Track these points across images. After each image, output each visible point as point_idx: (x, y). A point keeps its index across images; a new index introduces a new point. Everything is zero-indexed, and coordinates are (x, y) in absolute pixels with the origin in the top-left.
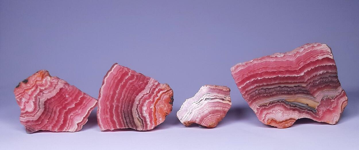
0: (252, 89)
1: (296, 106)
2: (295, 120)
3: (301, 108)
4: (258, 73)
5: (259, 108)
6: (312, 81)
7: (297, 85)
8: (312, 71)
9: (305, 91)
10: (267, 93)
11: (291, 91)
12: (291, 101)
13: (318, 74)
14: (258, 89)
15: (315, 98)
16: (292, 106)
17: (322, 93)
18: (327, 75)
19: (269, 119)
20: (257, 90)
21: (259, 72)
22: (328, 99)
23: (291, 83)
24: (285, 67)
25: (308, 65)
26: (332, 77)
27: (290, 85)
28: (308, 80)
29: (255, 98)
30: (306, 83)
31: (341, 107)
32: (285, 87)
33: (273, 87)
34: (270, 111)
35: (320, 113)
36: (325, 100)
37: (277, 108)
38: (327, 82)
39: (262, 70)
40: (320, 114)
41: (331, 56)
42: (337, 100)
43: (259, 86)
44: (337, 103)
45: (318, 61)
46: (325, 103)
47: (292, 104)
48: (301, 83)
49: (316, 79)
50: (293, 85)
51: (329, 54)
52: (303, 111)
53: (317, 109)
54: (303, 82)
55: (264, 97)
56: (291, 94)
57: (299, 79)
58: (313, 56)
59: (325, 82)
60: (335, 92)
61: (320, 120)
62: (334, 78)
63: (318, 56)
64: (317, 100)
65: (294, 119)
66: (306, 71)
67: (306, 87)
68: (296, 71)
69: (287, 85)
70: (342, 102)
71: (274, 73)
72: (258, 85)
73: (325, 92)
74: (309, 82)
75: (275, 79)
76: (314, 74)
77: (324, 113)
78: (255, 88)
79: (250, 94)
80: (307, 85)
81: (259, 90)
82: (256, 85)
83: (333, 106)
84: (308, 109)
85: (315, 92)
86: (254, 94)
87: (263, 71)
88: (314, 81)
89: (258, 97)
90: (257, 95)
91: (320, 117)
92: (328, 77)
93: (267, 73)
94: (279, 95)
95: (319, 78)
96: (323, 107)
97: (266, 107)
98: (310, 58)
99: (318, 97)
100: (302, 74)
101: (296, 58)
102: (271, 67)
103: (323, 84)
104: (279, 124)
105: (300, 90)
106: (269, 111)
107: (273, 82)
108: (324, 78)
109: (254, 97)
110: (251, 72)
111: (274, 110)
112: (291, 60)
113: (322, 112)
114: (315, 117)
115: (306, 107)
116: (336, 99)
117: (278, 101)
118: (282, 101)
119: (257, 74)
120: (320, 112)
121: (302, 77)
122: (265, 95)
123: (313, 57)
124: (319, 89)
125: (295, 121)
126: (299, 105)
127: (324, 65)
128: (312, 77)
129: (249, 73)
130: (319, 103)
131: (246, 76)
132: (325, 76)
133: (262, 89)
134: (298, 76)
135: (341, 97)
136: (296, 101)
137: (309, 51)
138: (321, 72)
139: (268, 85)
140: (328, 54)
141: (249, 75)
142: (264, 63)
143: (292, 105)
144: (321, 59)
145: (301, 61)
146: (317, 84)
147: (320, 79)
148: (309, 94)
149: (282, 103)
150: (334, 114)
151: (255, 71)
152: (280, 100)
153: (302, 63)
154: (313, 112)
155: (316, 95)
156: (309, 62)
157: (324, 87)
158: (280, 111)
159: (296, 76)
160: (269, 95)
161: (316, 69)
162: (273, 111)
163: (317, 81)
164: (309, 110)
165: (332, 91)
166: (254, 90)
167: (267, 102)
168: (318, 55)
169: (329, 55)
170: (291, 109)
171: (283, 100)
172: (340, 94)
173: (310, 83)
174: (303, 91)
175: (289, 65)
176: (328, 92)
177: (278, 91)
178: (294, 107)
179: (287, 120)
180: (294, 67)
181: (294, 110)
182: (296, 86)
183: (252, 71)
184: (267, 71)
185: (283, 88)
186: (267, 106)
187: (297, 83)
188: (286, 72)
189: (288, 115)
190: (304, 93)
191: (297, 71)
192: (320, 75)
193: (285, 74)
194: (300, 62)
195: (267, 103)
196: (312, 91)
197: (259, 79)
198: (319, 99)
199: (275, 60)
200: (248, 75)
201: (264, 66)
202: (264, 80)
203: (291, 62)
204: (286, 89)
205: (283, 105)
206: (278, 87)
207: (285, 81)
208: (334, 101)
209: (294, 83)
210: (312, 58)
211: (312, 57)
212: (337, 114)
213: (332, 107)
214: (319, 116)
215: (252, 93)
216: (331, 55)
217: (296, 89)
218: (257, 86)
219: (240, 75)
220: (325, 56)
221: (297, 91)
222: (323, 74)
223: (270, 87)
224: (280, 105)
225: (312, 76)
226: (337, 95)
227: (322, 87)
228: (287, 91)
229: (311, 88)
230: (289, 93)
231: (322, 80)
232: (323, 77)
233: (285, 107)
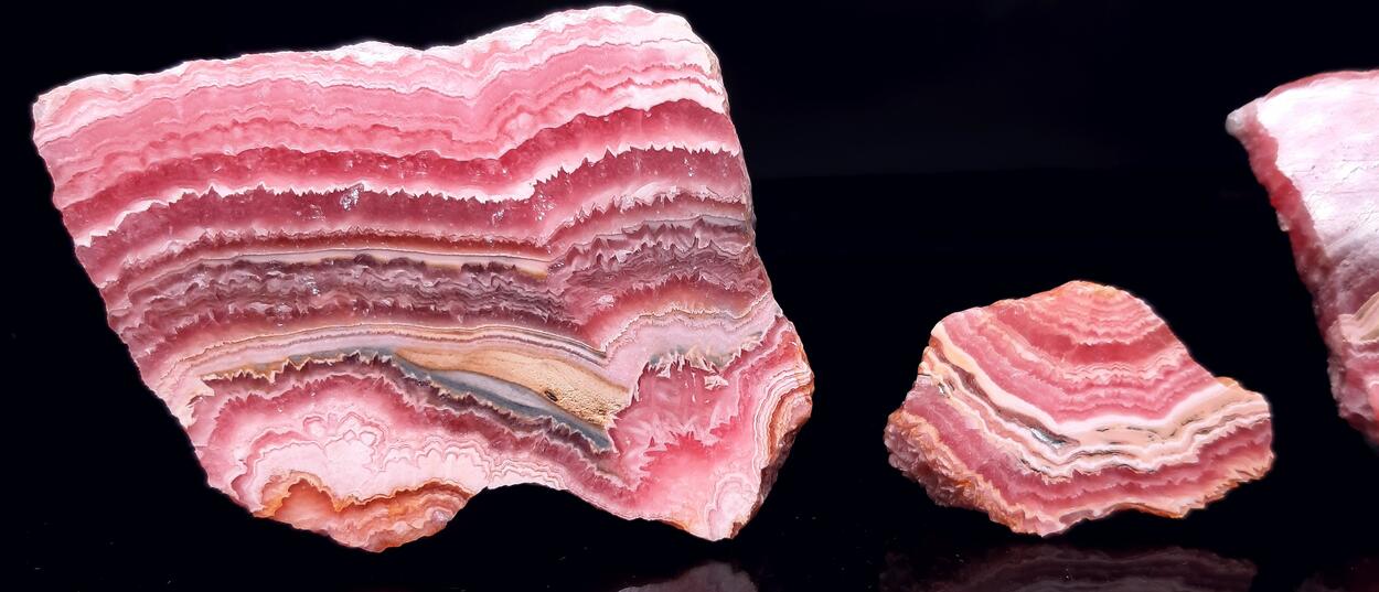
0: (169, 259)
1: (469, 402)
2: (464, 495)
3: (505, 418)
4: (220, 157)
5: (210, 391)
6: (584, 242)
7: (482, 258)
8: (589, 176)
9: (539, 302)
10: (274, 297)
11: (444, 296)
12: (440, 361)
13: (628, 203)
14: (211, 259)
15: (603, 356)
16: (449, 401)
17: (647, 325)
18: (685, 217)
19: (273, 482)
20: (201, 268)
21: (228, 150)
22: (687, 371)
23: (444, 243)
24: (409, 134)
25: (566, 136)
26: (715, 229)
27: (434, 258)
28: (563, 232)
29: (183, 323)
30: (542, 251)
31: (772, 426)
32: (403, 263)
33: (314, 256)
34: (288, 422)
35: (636, 459)
36: (666, 373)
37: (337, 405)
38: (687, 262)
39: (247, 139)
40: (636, 468)
41: (711, 95)
42: (746, 384)
43: (221, 245)
44: (746, 404)
45: (626, 115)
46: (670, 393)
47: (450, 384)
48: (511, 246)
49: (613, 230)
50: (455, 260)
51: (703, 79)
52: (519, 435)
53: (612, 431)
54: (527, 247)
55: (250, 319)
56: (445, 317)
57: (503, 222)
58: (596, 82)
59: (668, 259)
60: (730, 327)
61: (632, 503)
62: (725, 235)
63: (632, 88)
64: (610, 371)
65: (455, 490)
66: (546, 171)
67: (541, 277)
68: (478, 165)
69: (415, 254)
70: (775, 398)
71: (328, 163)
72: (211, 233)
73: (670, 320)
74: (564, 248)
75: (330, 204)
76: (601, 199)
77: (659, 460)
78: (188, 253)
79: (150, 291)
80: (554, 268)
81: (221, 269)
82: (195, 234)
83: (719, 415)
84: (555, 425)
85: (599, 319)
86: (179, 298)
87: (251, 146)
88: (597, 244)
89: (204, 320)
90: (203, 301)
91: (633, 488)
92: (688, 225)
93: (279, 159)
94: (359, 314)
95: (633, 225)
96: (656, 421)
97: (259, 393)
98: (575, 92)
99: (622, 353)
100: (522, 191)
101: (483, 83)
102: (310, 120)
103: (659, 268)
104: (347, 521)
105: (510, 296)
106: (282, 423)
107: (322, 227)
108: (663, 227)
109: (176, 314)
110: (170, 143)
111: (320, 420)
112: (450, 88)
113: (649, 454)
114: (602, 487)
115: (544, 412)
116: (737, 373)
117: (351, 360)
118: (376, 362)
119: (209, 160)
120: (631, 455)
121: (522, 212)
122: (260, 307)
123: (600, 89)
124: (628, 300)
125: (461, 505)
126: (490, 396)
127: (670, 149)
128: (587, 221)
129: (153, 145)
130: (625, 389)
131: (132, 166)
132: (671, 218)
133: (241, 265)
134: (496, 199)
135: (771, 363)
136: (473, 367)
137: (573, 45)
138: (646, 191)
139: (283, 241)
140: (696, 81)
141: (155, 159)
142: (266, 90)
143: (442, 392)
144: (647, 108)
145: (519, 102)
146: (615, 267)
147: (638, 235)
148: (565, 324)
149: (375, 375)
150: (722, 471)
151: (196, 135)
152: (365, 350)
153: (524, 119)
154: (585, 447)
155: (607, 337)
156: (566, 116)
157: (666, 291)
158: (364, 423)
159: (482, 198)
160: (284, 308)
161: (615, 169)
162: (307, 421)
163: (621, 245)
164: (558, 434)
165: (715, 316)
166: (182, 267)
167: (270, 356)
168: (630, 81)
169: (703, 86)
170: (434, 419)
171: (384, 351)
172: (765, 344)
173: (574, 253)
174: (524, 301)
175: (437, 126)
176: (687, 321)
177: (351, 288)
178: (462, 404)
179: (403, 495)
180: (471, 138)
181: (458, 426)
182: (478, 269)
183: (172, 136)
184: (283, 150)
185: (390, 274)
186: (270, 388)
187: (481, 245)
188: (410, 164)
189: (415, 463)
190: (529, 318)
191: (492, 171)
192: (640, 208)
193: (409, 178)
194: (513, 110)
195: (268, 367)
196: (581, 311)
197: (224, 191)
198: (626, 367)
199: (339, 79)
200: (143, 161)
201: (262, 113)
202: (262, 205)
203: (451, 105)
204: (408, 278)
205: (381, 389)
206: (356, 261)
207: (404, 227)
208: (725, 383)
209: (463, 244)
210: (588, 94)
211: (589, 85)
212: (741, 469)
213: (715, 422)
214: (627, 481)
215: (163, 286)
216: (710, 90)
217: (476, 286)
218: (204, 245)
219: (89, 154)
220: (674, 93)
221: (485, 297)
222: (661, 203)
223: (293, 257)
224: (362, 387)
225: (588, 213)
226: (747, 348)
227: (648, 291)
228: (415, 292)
229: (581, 289)
230: (424, 311)
231: (651, 244)
232: (655, 220)
233: (398, 406)
